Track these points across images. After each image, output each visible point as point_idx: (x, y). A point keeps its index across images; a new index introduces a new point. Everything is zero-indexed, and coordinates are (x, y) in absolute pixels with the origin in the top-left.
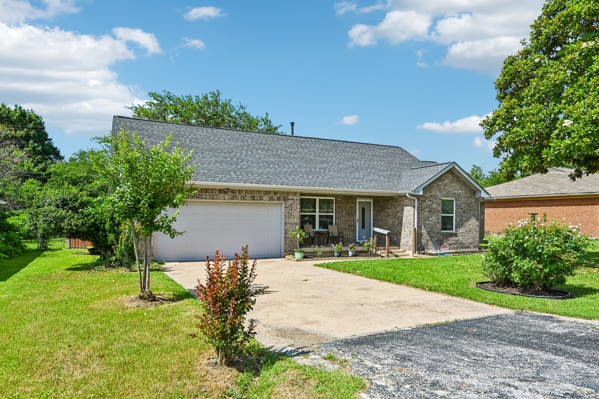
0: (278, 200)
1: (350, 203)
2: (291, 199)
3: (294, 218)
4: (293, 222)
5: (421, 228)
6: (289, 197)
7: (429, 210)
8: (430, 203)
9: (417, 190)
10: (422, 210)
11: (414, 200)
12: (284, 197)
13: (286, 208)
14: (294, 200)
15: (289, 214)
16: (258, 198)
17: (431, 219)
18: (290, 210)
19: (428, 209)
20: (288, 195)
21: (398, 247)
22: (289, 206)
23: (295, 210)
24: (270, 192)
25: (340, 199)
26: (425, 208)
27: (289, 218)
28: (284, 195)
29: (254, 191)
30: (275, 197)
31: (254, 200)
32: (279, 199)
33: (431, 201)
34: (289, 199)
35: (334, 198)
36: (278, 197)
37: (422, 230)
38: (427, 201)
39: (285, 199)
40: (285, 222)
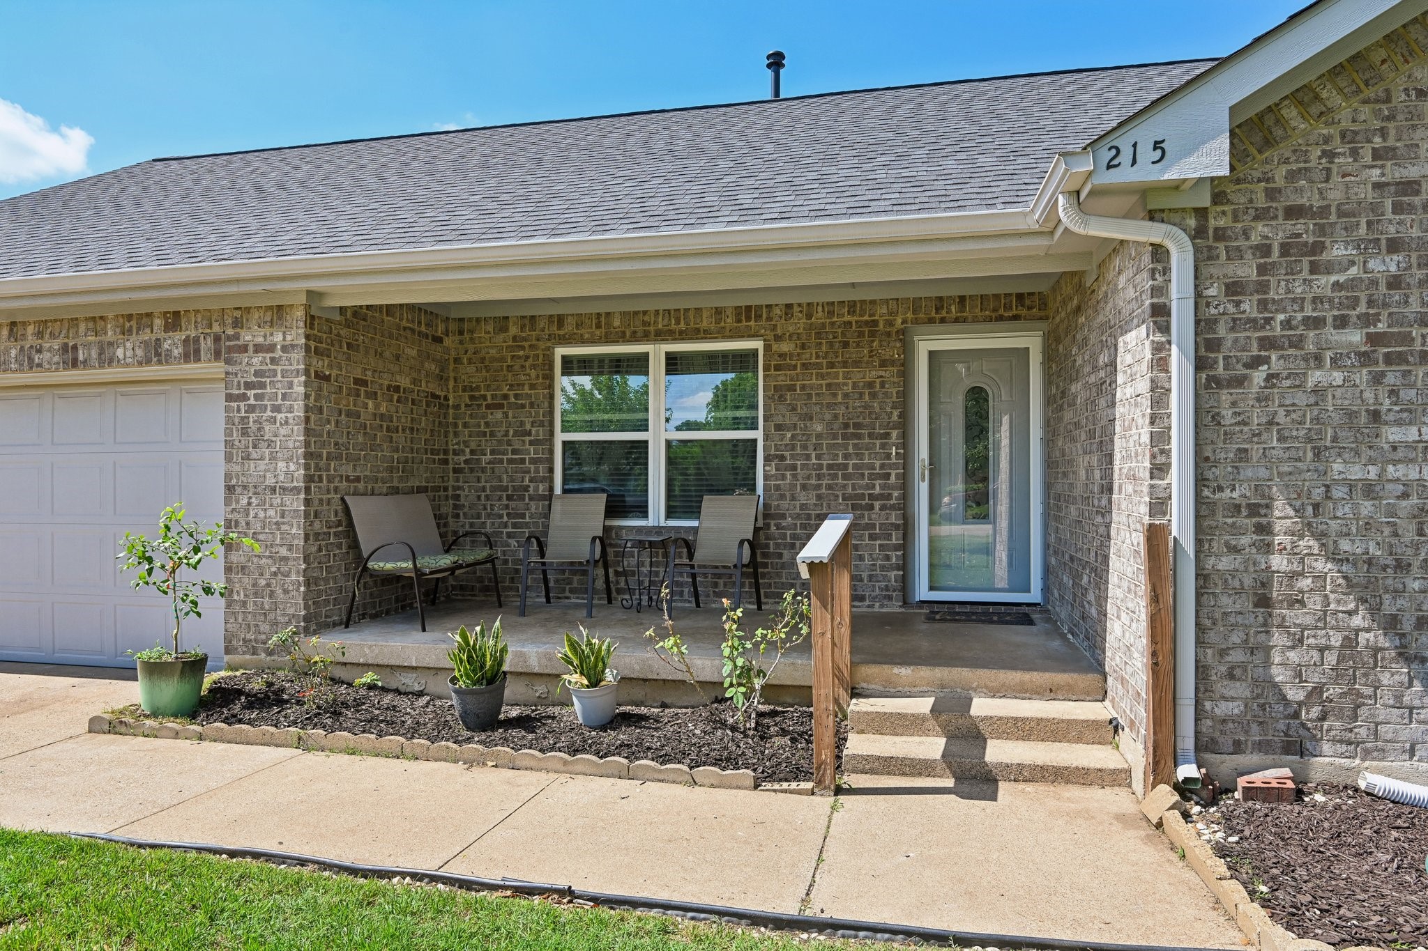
0: (186, 357)
1: (857, 364)
2: (258, 349)
3: (273, 458)
4: (270, 481)
5: (1264, 529)
6: (246, 337)
7: (1375, 339)
8: (1385, 265)
9: (1145, 133)
10: (1268, 343)
11: (1159, 253)
12: (217, 339)
13: (230, 398)
14: (271, 348)
15: (245, 433)
16: (94, 353)
17: (1393, 434)
18: (251, 409)
19: (1355, 337)
20: (237, 323)
21: (1090, 679)
22: (249, 386)
23: (277, 409)
24: (149, 315)
25: (786, 347)
26: (1316, 323)
27: (247, 457)
28: (216, 328)
29: (74, 321)
30: (173, 343)
31: (75, 364)
32: (191, 352)
33: (1394, 246)
34: (244, 349)
35: (757, 344)
36: (186, 341)
37: (1267, 548)
38: (1338, 251)
39: (225, 350)
40: (228, 477)
